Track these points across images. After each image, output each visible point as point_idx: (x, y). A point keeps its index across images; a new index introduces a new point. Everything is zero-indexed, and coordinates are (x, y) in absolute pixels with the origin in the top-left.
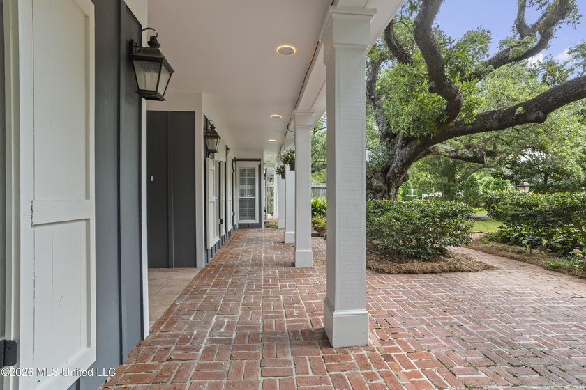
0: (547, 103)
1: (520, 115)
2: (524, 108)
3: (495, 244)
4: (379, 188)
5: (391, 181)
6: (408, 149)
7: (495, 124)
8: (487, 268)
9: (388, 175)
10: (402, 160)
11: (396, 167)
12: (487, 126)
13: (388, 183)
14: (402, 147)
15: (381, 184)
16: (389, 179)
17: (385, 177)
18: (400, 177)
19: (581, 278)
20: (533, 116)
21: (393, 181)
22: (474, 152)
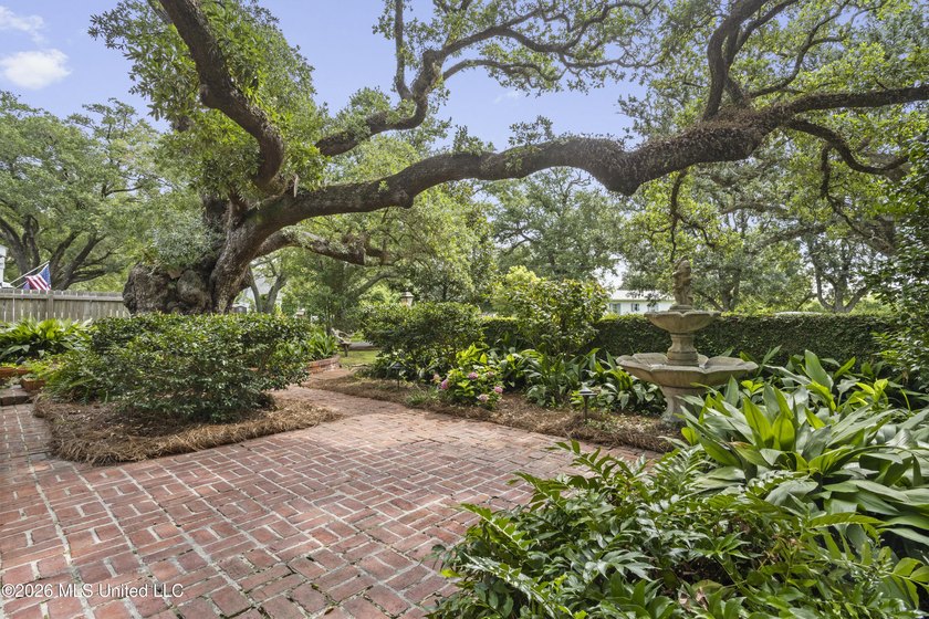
0: (411, 181)
1: (384, 193)
2: (388, 184)
3: (367, 380)
4: (192, 299)
5: (218, 287)
6: (244, 231)
7: (359, 202)
8: (330, 418)
9: (213, 275)
10: (235, 250)
11: (226, 261)
12: (350, 204)
13: (212, 289)
14: (235, 227)
15: (196, 291)
16: (214, 283)
17: (206, 278)
18: (233, 280)
19: (438, 412)
20: (397, 196)
21: (222, 285)
22: (350, 248)
